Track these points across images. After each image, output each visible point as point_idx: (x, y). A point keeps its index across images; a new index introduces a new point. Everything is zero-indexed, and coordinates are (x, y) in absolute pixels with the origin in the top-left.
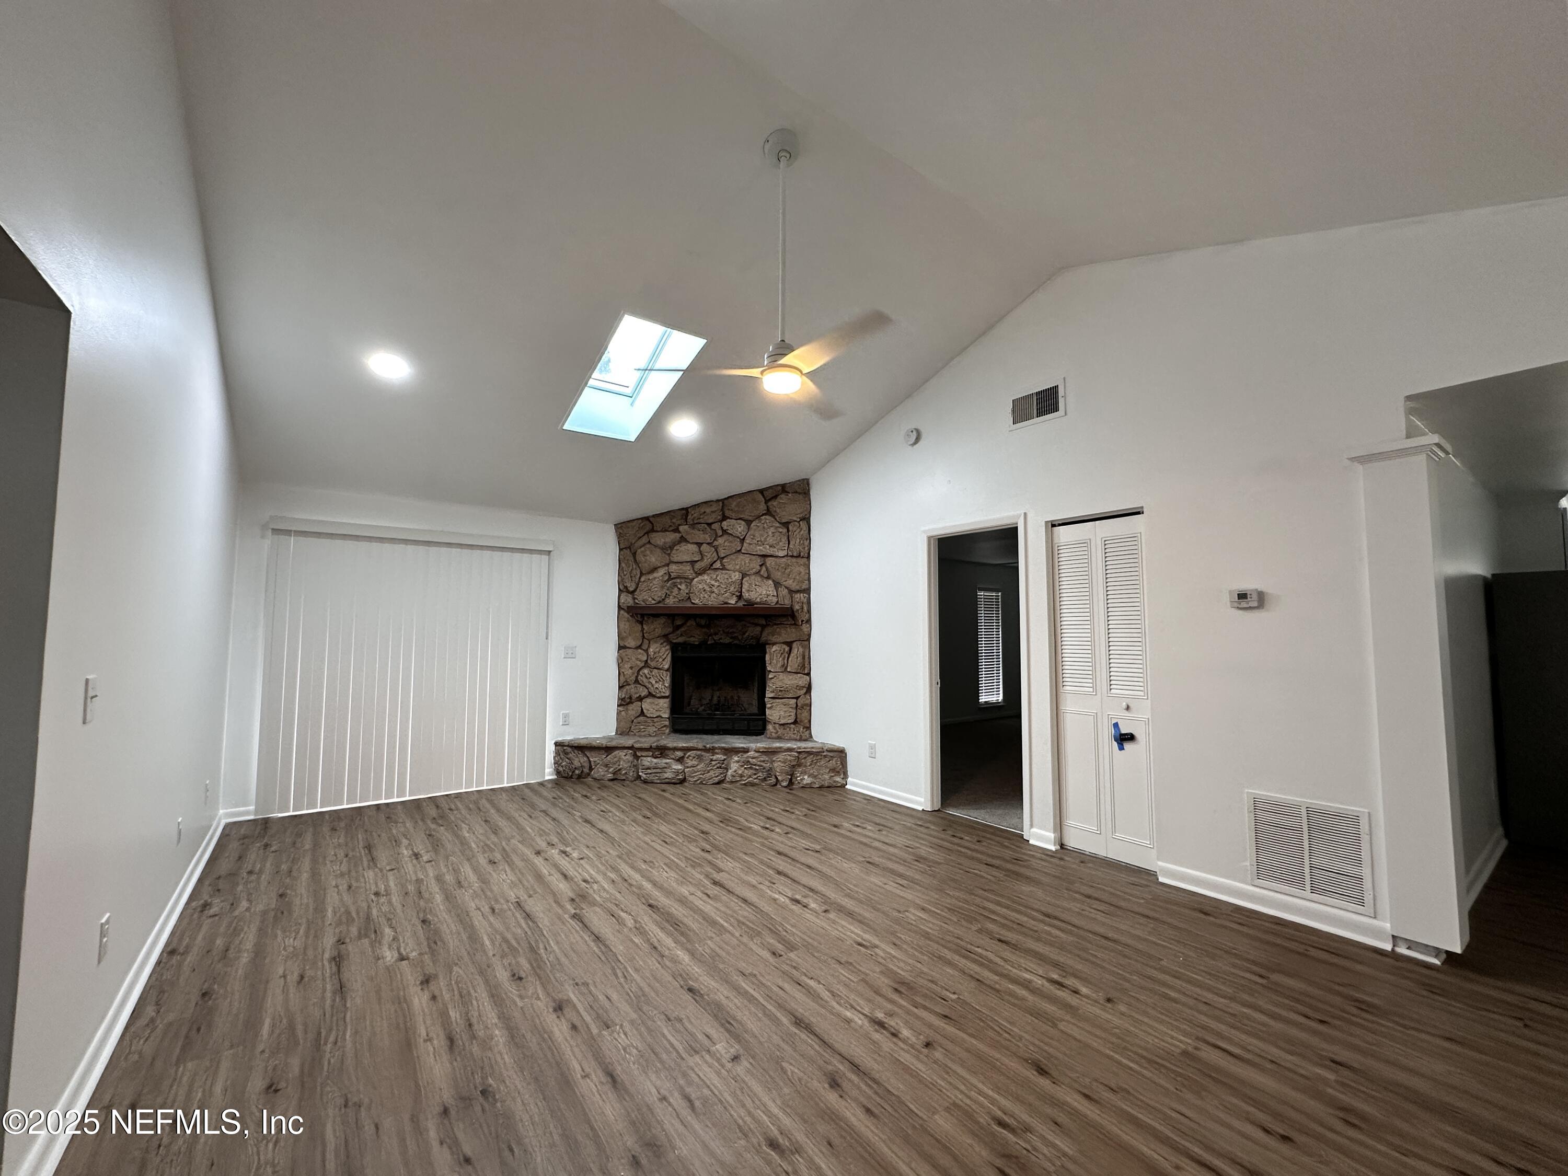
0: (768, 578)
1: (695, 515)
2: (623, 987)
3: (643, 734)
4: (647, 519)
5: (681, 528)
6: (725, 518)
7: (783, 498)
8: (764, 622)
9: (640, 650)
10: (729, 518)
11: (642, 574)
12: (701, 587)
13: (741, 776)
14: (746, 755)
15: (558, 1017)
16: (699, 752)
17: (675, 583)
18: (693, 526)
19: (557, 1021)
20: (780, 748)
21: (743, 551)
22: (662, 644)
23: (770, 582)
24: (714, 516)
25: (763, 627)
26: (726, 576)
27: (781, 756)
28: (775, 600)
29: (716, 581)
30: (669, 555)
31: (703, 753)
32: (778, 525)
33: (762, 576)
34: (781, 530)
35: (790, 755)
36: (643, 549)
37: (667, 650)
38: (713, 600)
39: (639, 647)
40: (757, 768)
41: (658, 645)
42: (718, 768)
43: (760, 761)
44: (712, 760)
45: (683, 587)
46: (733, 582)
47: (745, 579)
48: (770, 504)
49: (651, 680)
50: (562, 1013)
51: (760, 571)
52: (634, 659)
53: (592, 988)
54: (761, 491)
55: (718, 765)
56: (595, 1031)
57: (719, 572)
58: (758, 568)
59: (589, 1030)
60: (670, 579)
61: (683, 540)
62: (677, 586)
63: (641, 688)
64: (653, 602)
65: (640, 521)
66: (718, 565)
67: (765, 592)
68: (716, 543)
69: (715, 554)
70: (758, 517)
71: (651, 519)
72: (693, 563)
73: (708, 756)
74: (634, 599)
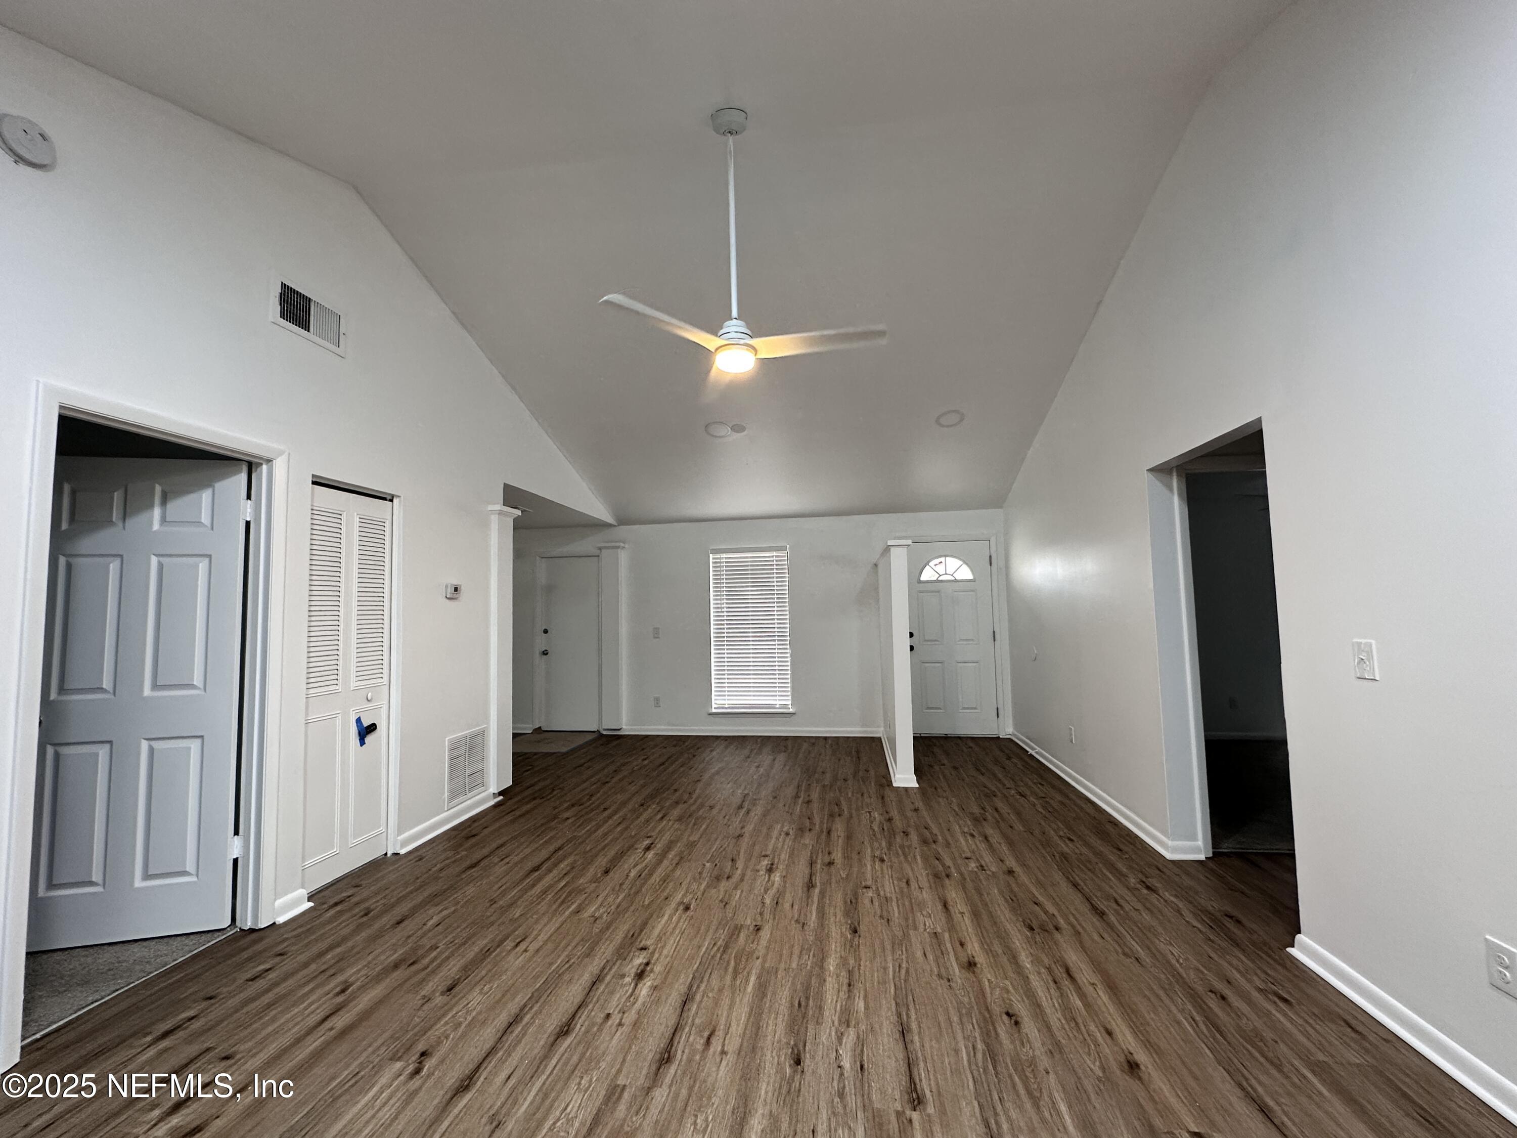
2: (907, 958)
15: (973, 957)
19: (975, 954)
50: (969, 959)
53: (935, 970)
56: (947, 935)
59: (950, 937)
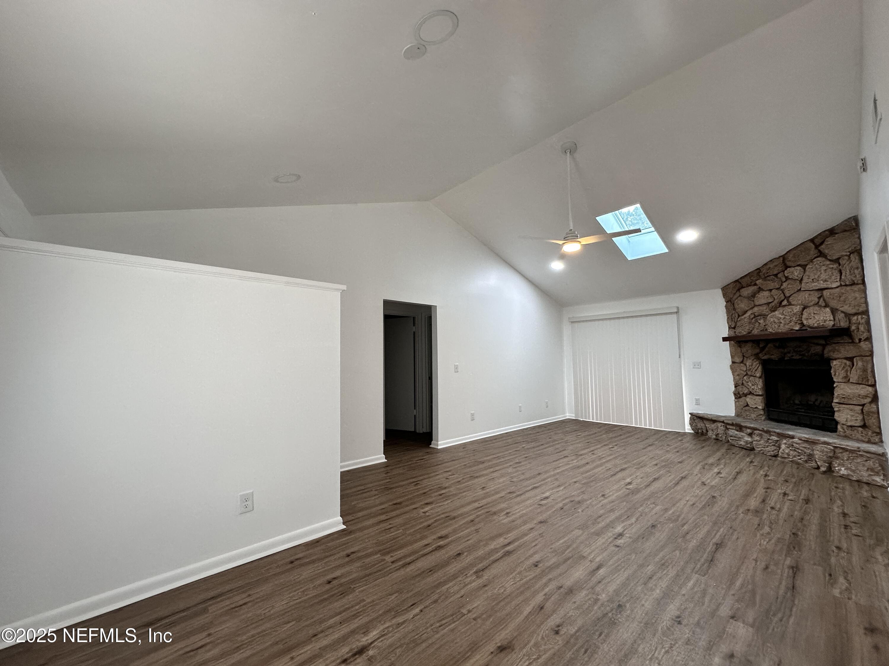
0: (826, 306)
1: (764, 271)
3: (748, 417)
4: (737, 281)
5: (757, 282)
6: (787, 267)
7: (830, 241)
8: (824, 343)
9: (742, 364)
10: (790, 267)
11: (739, 316)
12: (772, 320)
13: (788, 455)
14: (791, 440)
16: (760, 432)
17: (757, 319)
18: (765, 279)
20: (818, 440)
21: (802, 289)
22: (753, 360)
23: (828, 309)
24: (777, 269)
25: (824, 346)
26: (789, 310)
27: (819, 447)
28: (832, 323)
29: (783, 314)
30: (753, 301)
31: (763, 433)
32: (828, 263)
33: (820, 306)
34: (832, 266)
35: (826, 448)
36: (736, 300)
37: (757, 364)
38: (783, 329)
39: (742, 362)
40: (800, 451)
41: (751, 361)
42: (773, 445)
43: (801, 447)
44: (769, 439)
45: (761, 321)
46: (795, 314)
47: (805, 310)
48: (820, 248)
49: (748, 384)
51: (818, 302)
52: (738, 370)
54: (812, 240)
55: (773, 444)
57: (786, 308)
58: (817, 300)
60: (755, 317)
61: (760, 289)
62: (757, 321)
63: (745, 388)
64: (745, 333)
65: (733, 284)
66: (785, 303)
67: (822, 318)
68: (782, 287)
69: (782, 295)
70: (812, 261)
71: (740, 281)
72: (768, 304)
73: (766, 436)
74: (735, 332)
